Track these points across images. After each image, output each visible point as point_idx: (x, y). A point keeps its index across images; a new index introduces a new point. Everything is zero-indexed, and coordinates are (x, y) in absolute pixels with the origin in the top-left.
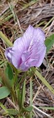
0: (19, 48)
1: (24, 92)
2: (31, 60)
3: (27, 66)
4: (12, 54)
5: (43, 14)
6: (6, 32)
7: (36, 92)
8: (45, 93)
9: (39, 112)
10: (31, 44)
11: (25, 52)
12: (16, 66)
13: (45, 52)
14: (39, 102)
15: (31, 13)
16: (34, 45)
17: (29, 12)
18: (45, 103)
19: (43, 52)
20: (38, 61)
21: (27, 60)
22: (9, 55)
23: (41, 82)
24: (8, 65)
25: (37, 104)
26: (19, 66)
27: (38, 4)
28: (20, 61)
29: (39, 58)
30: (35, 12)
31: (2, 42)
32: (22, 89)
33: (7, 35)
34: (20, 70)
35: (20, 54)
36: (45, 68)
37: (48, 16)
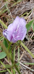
0: (11, 30)
1: (15, 55)
2: (18, 36)
3: (16, 40)
4: (7, 33)
5: (25, 8)
6: (3, 20)
7: (21, 55)
8: (27, 55)
9: (24, 66)
10: (18, 27)
11: (15, 32)
12: (9, 40)
13: (26, 31)
14: (24, 60)
15: (18, 8)
16: (20, 28)
17: (17, 7)
18: (27, 61)
19: (25, 31)
20: (22, 37)
21: (16, 36)
22: (5, 34)
23: (24, 49)
24: (5, 40)
25: (22, 61)
26: (11, 40)
27: (23, 2)
28: (12, 37)
29: (23, 35)
30: (21, 7)
31: (1, 26)
32: (13, 53)
33: (4, 21)
34: (12, 42)
35: (11, 33)
36: (27, 40)
37: (29, 9)
